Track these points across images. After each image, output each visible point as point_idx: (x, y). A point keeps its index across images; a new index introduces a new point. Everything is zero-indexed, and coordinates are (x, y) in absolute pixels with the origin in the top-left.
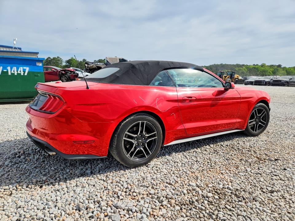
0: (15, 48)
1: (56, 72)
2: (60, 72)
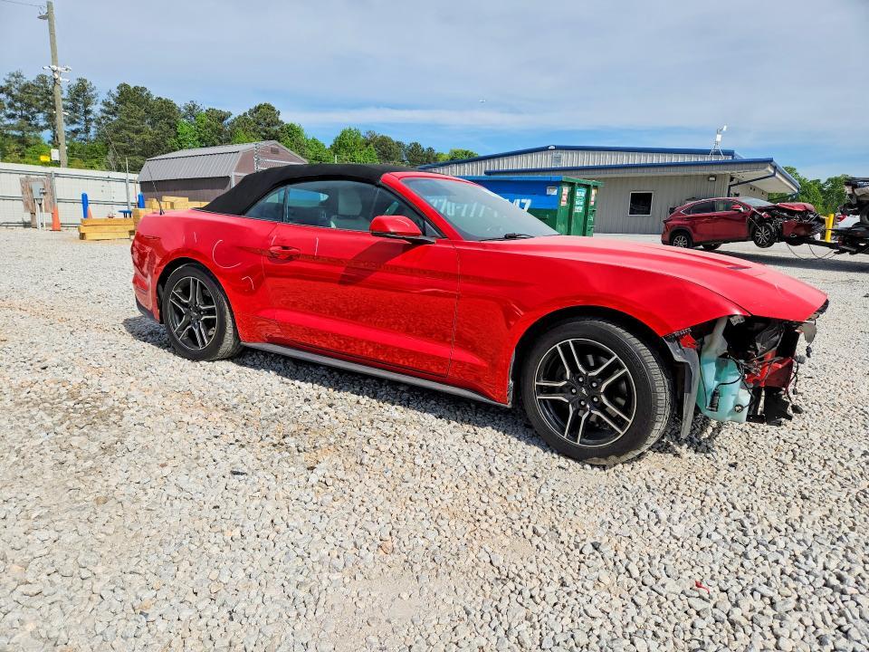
0: (717, 153)
1: (744, 215)
2: (754, 213)
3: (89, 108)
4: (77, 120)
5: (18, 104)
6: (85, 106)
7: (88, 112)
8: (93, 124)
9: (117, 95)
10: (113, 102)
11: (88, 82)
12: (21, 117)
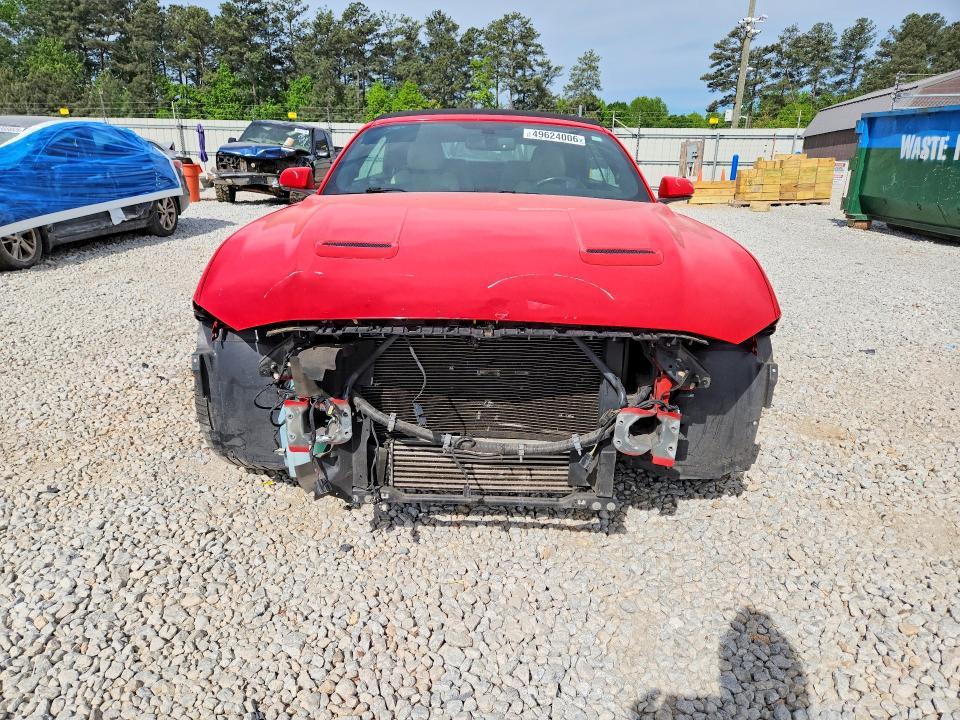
3: (862, 53)
4: (844, 69)
5: (785, 62)
6: (857, 51)
7: (858, 58)
8: (861, 71)
9: (901, 31)
10: (893, 40)
11: (869, 21)
12: (785, 74)
